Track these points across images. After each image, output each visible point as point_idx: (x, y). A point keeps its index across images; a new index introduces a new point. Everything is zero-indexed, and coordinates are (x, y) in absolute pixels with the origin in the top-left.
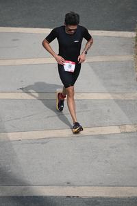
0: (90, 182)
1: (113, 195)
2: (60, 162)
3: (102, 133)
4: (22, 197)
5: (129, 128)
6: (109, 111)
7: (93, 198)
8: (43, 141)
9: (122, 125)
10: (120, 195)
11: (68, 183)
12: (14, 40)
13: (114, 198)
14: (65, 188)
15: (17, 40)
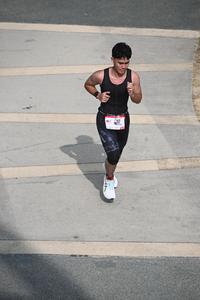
0: (107, 236)
1: (135, 255)
2: (68, 209)
3: (133, 170)
4: (9, 255)
5: (172, 163)
6: (146, 139)
7: (108, 257)
8: (49, 180)
9: (163, 159)
10: (145, 255)
11: (76, 237)
12: (28, 41)
13: (137, 259)
14: (70, 244)
15: (33, 40)
